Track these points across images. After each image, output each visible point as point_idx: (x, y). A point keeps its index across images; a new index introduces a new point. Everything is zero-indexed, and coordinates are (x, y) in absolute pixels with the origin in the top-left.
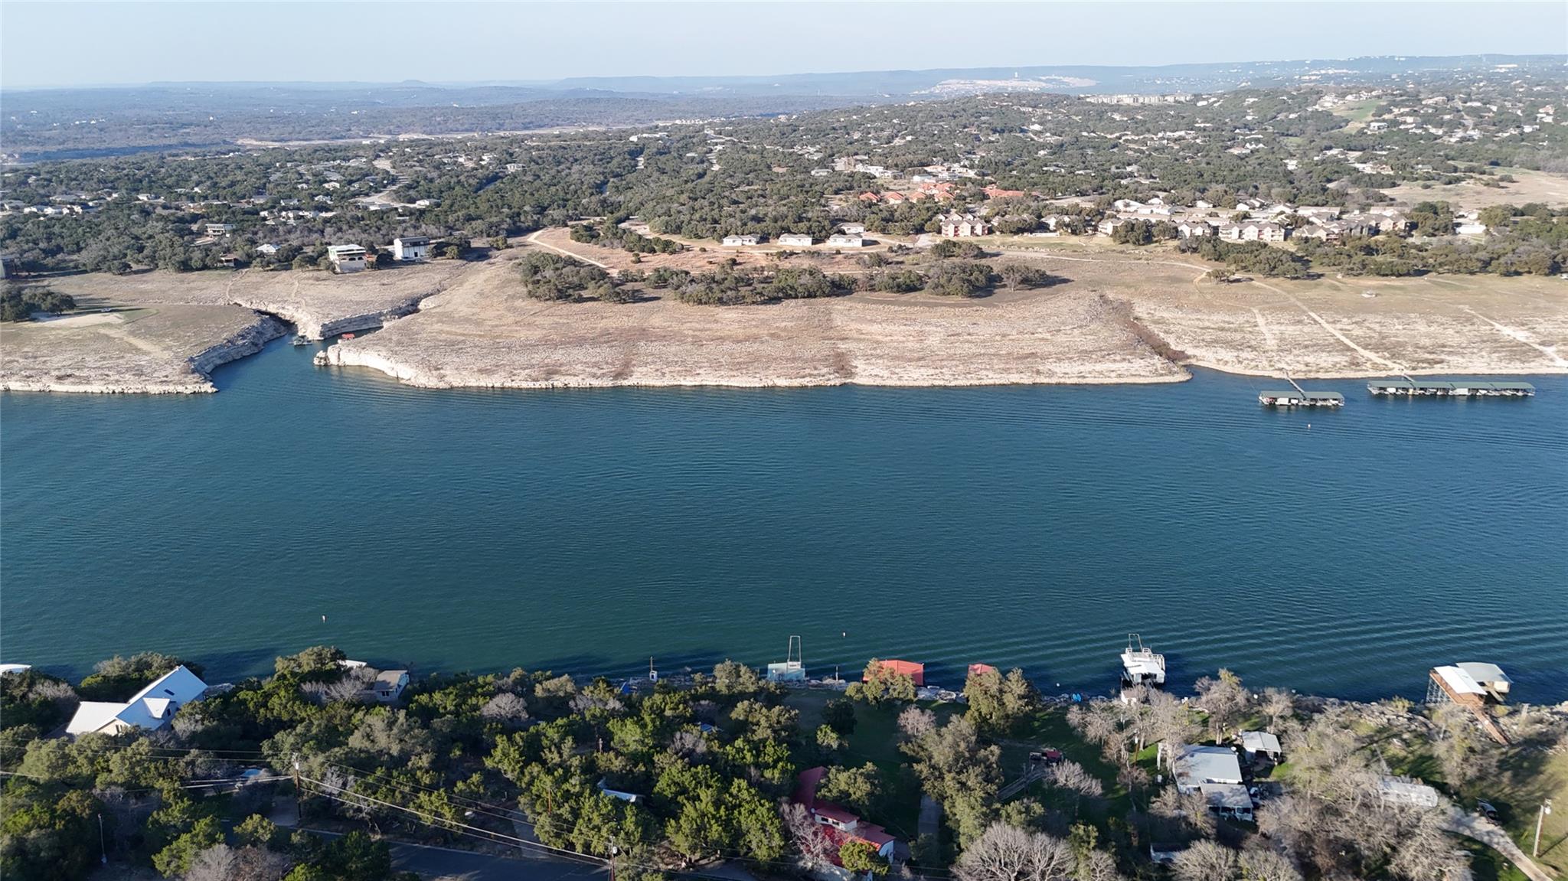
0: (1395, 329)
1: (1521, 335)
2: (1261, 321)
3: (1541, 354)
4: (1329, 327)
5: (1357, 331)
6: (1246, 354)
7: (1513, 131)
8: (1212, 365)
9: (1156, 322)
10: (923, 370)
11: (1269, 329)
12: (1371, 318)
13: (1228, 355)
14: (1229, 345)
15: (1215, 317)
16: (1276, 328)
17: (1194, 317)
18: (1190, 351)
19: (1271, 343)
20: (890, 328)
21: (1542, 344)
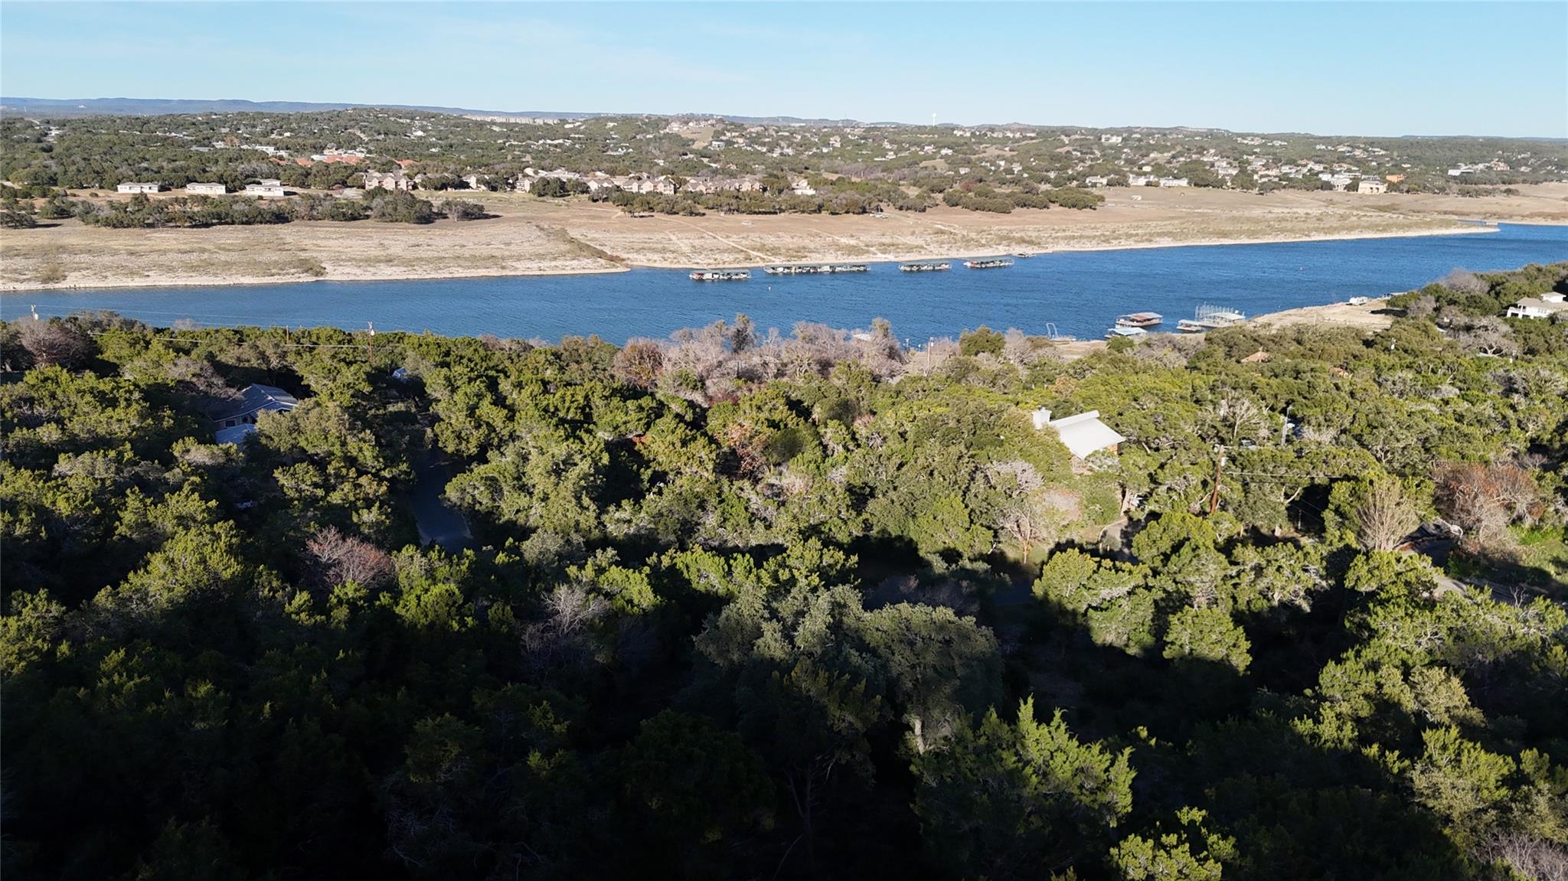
0: (771, 240)
1: (853, 242)
2: (674, 238)
3: (868, 252)
4: (725, 241)
5: (744, 242)
6: (667, 255)
7: (814, 150)
8: (646, 264)
9: (591, 240)
10: (394, 268)
11: (682, 242)
12: (752, 235)
13: (656, 257)
14: (654, 250)
15: (637, 236)
16: (686, 241)
17: (620, 235)
18: (625, 256)
19: (686, 249)
20: (348, 242)
21: (867, 246)
